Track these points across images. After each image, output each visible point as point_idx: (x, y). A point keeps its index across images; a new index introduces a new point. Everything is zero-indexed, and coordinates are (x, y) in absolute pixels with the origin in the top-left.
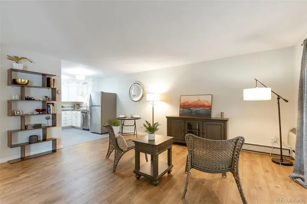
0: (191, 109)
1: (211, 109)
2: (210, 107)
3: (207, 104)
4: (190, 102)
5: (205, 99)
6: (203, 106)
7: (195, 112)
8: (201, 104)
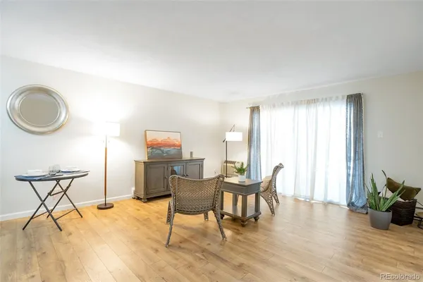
0: (162, 149)
1: (181, 149)
2: (180, 146)
3: (177, 143)
4: (160, 140)
5: (174, 138)
6: (174, 145)
7: (166, 152)
8: (171, 143)
